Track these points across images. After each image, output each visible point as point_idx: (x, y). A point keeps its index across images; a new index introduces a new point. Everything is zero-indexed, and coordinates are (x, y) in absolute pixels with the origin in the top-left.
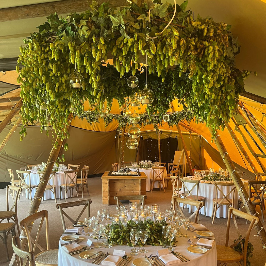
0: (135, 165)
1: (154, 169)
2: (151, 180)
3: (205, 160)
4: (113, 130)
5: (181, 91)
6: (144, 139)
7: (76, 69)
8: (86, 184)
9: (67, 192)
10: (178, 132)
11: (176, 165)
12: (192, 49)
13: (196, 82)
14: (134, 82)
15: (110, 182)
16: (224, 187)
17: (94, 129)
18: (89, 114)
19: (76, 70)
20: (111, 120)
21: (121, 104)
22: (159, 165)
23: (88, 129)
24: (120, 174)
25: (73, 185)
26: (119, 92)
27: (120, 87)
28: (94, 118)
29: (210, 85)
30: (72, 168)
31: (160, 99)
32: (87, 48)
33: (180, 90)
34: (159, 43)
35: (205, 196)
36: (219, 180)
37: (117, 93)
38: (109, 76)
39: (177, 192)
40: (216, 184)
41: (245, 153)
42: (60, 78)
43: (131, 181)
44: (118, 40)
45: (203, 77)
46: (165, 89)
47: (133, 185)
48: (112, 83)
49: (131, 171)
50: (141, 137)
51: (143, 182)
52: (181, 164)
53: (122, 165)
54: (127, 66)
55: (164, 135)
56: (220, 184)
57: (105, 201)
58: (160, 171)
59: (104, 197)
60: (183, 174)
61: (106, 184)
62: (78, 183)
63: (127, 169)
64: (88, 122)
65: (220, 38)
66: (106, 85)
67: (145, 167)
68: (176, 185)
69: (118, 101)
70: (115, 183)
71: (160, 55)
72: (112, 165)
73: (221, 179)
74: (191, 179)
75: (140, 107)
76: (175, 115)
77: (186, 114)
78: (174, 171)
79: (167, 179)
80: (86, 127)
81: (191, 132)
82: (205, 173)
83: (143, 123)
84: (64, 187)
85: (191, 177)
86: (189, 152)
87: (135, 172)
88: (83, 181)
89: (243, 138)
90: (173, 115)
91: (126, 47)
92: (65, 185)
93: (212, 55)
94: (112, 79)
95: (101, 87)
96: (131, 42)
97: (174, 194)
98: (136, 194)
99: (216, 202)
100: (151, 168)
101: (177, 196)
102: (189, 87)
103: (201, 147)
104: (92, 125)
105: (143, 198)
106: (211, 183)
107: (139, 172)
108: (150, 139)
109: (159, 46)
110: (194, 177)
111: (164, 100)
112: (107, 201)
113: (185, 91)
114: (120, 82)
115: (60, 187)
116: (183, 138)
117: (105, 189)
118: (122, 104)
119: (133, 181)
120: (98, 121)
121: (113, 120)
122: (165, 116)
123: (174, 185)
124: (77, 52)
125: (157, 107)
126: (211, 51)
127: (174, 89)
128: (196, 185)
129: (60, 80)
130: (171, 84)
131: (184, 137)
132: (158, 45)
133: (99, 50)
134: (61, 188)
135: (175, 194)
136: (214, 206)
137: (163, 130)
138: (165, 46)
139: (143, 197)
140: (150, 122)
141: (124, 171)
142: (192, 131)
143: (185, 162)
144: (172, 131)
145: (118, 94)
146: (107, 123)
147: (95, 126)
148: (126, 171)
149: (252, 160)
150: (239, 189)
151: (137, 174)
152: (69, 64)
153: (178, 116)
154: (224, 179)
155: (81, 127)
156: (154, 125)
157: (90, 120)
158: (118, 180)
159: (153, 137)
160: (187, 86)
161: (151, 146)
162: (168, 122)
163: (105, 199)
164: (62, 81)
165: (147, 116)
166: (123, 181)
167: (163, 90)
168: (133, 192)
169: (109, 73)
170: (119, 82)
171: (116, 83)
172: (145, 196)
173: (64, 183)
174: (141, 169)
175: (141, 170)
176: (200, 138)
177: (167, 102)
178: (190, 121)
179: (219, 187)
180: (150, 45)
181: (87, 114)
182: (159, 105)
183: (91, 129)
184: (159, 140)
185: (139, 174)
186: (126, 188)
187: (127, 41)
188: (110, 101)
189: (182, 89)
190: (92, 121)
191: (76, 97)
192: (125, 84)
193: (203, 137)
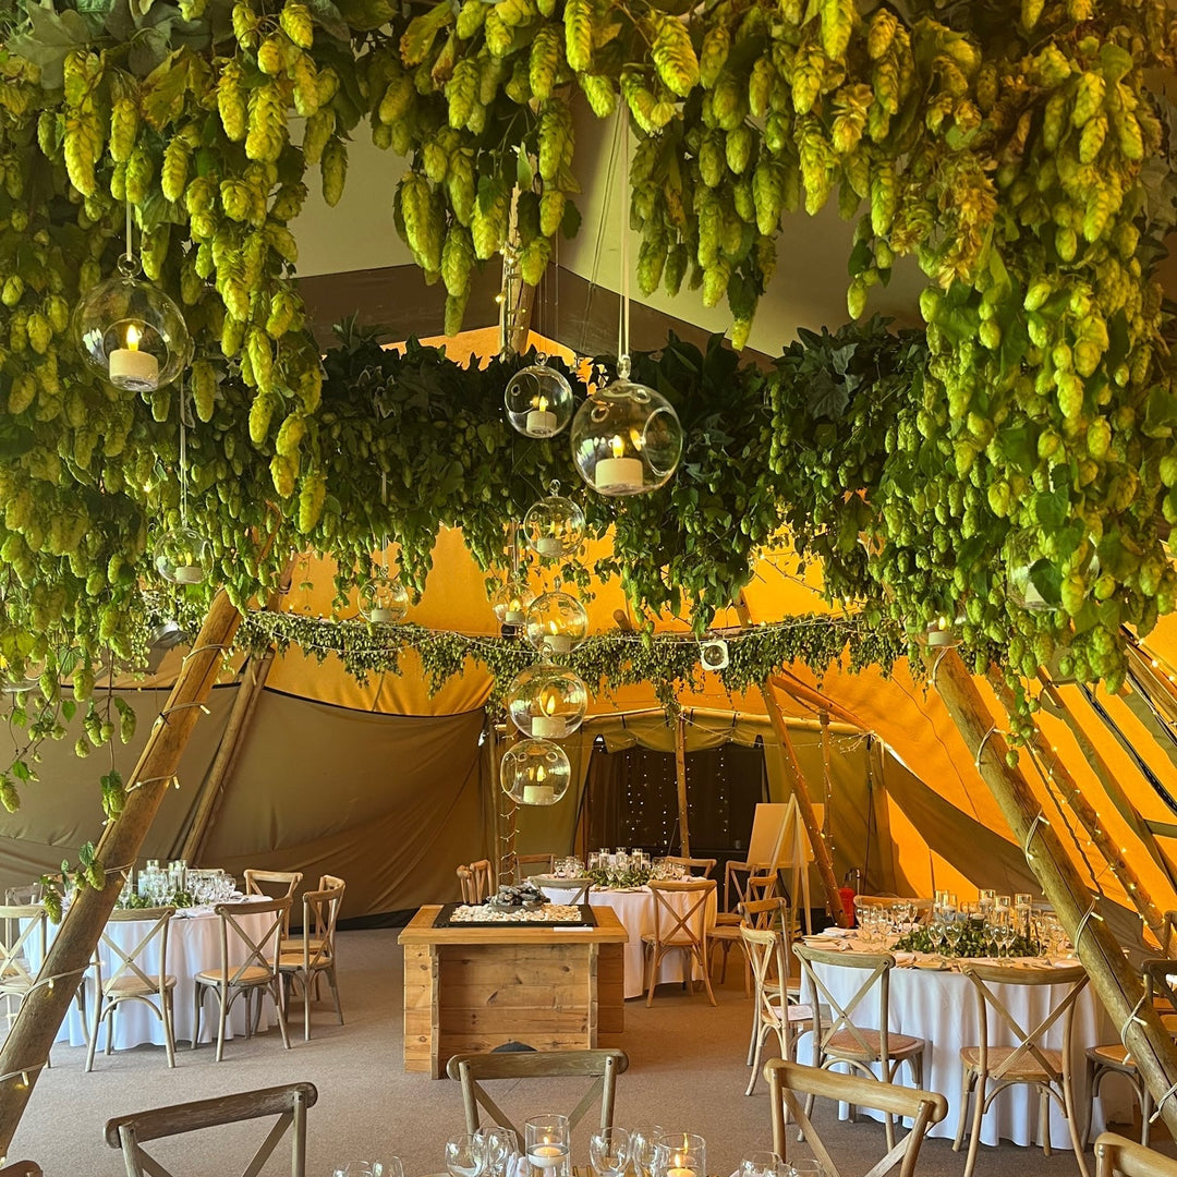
0: (571, 869)
1: (661, 892)
2: (644, 944)
3: (892, 849)
4: (465, 709)
5: (819, 476)
6: (611, 748)
7: (129, 259)
8: (329, 969)
9: (226, 1012)
10: (767, 718)
11: (763, 873)
12: (955, 89)
13: (969, 347)
14: (543, 403)
15: (441, 961)
16: (1016, 990)
17: (376, 704)
18: (352, 633)
19: (129, 265)
20: (458, 662)
21: (480, 555)
22: (683, 871)
23: (347, 703)
24: (494, 917)
25: (262, 972)
26: (469, 486)
27: (476, 464)
28: (375, 652)
29: (1085, 351)
30: (266, 887)
31: (701, 528)
32: (191, 86)
33: (813, 473)
34: (719, 36)
35: (918, 1033)
36: (983, 949)
37: (459, 493)
38: (413, 401)
39: (779, 1012)
40: (975, 976)
41: (1090, 815)
42: (20, 321)
43: (547, 953)
44: (417, 32)
45: (1031, 301)
46: (724, 468)
47: (560, 973)
48: (430, 442)
49: (548, 901)
50: (596, 743)
51: (609, 958)
52: (784, 864)
53: (508, 868)
54: (484, 209)
55: (702, 732)
56: (996, 974)
57: (417, 1055)
58: (687, 901)
59: (411, 1037)
60: (795, 912)
61: (425, 968)
62: (289, 963)
63: (527, 892)
64: (349, 669)
65: (1144, 31)
66: (399, 451)
67: (615, 880)
68: (771, 975)
69: (468, 543)
70: (470, 964)
71: (724, 133)
72: (462, 871)
73: (994, 944)
74: (844, 944)
75: (588, 589)
76: (755, 642)
77: (804, 634)
78: (758, 901)
79: (720, 939)
80: (338, 696)
81: (825, 720)
82: (911, 915)
83: (604, 679)
84: (215, 984)
85: (843, 932)
86: (819, 810)
87: (567, 908)
88: (311, 952)
89: (1082, 747)
90: (742, 638)
91: (470, 71)
92: (219, 974)
93: (1102, 134)
94: (432, 421)
95: (305, 377)
96: (512, 22)
97: (764, 1023)
98: (573, 1017)
99: (979, 1070)
100: (645, 888)
101: (780, 1030)
102: (865, 455)
103: (874, 788)
104: (366, 683)
105: (608, 1066)
106: (949, 965)
107: (586, 909)
108: (637, 750)
109: (720, 53)
110: (855, 935)
111: (719, 528)
112: (429, 1057)
113: (841, 472)
114: (477, 436)
115: (199, 984)
116: (792, 746)
117: (418, 997)
118: (485, 555)
119: (556, 953)
120: (396, 667)
121: (468, 663)
122: (708, 645)
123: (760, 975)
124: (122, 117)
125: (683, 569)
126: (1092, 107)
127: (775, 467)
128: (873, 978)
129: (20, 329)
130: (759, 443)
131: (797, 745)
132: (713, 50)
133: (264, 79)
134: (201, 989)
135: (766, 1020)
136: (966, 1086)
137: (698, 710)
138: (759, 55)
139: (609, 1058)
140: (638, 673)
141: (514, 904)
142: (831, 716)
143: (804, 855)
144: (742, 715)
145: (465, 500)
146: (439, 676)
147: (384, 689)
148: (524, 903)
149: (1124, 851)
150: (1123, 1013)
151: (579, 919)
152: (100, 241)
153: (767, 645)
154: (1011, 948)
155: (315, 694)
156: (655, 687)
157: (360, 661)
158: (481, 949)
159: (654, 739)
160: (854, 450)
161: (645, 780)
162: (723, 671)
163: (416, 1047)
164: (28, 340)
165: (625, 643)
166: (510, 954)
167: (716, 475)
168: (560, 1010)
169: (413, 387)
170: (469, 436)
171: (454, 441)
172: (617, 1053)
173: (216, 966)
174: (598, 890)
175: (598, 898)
176: (869, 748)
177: (738, 540)
178: (825, 668)
179: (992, 987)
180: (649, 33)
181: (344, 632)
182: (693, 560)
183: (362, 704)
184: (680, 756)
185: (589, 916)
186: (521, 987)
187: (478, 20)
188: (417, 534)
189: (823, 467)
190: (369, 667)
191: (223, 509)
192: (503, 444)
193: (880, 740)
